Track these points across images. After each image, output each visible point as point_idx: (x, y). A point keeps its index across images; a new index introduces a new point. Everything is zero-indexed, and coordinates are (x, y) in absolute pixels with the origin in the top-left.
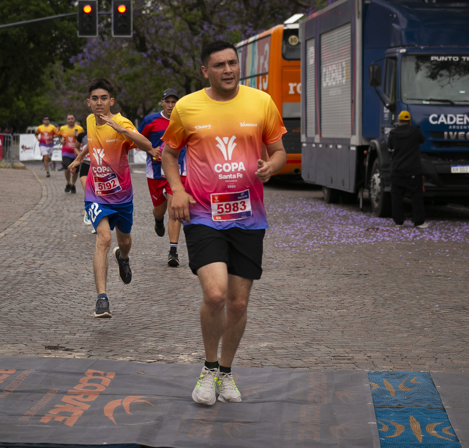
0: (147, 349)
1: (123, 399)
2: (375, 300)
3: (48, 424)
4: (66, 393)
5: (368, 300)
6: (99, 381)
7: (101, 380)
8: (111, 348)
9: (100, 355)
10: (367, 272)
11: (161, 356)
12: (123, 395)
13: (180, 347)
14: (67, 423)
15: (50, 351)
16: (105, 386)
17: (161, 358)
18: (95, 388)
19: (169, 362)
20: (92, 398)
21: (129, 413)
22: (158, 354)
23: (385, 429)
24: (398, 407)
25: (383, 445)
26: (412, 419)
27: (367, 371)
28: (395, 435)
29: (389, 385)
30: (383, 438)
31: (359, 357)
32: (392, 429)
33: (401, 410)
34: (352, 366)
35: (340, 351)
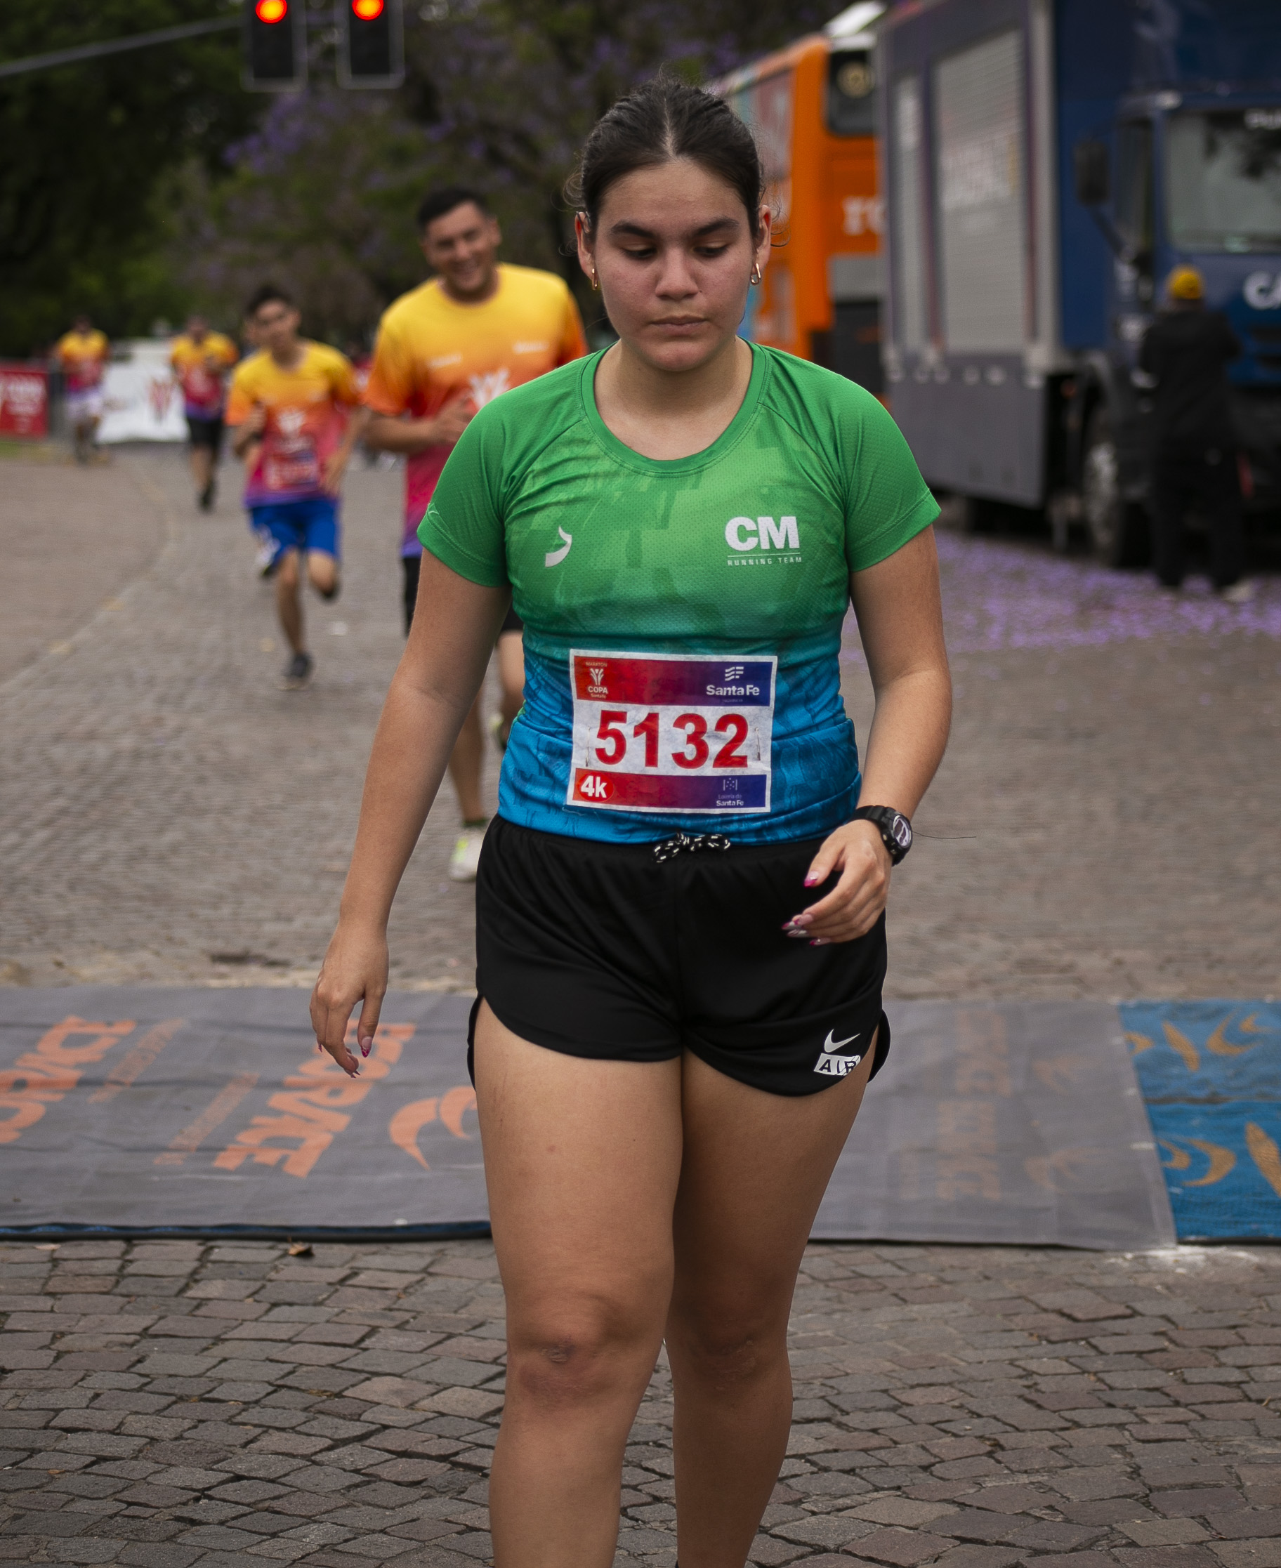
1: (439, 1096)
2: (1121, 803)
3: (238, 1171)
4: (279, 1085)
10: (1092, 726)
12: (437, 1084)
14: (290, 1169)
15: (223, 968)
16: (387, 1062)
20: (354, 1096)
21: (460, 1135)
23: (1180, 1161)
24: (1212, 1100)
25: (1180, 1207)
26: (1254, 1132)
27: (1115, 1000)
28: (1211, 1178)
29: (1180, 1040)
30: (1178, 1186)
31: (1092, 963)
32: (1200, 1162)
33: (1221, 1107)
34: (1073, 988)
35: (1034, 947)
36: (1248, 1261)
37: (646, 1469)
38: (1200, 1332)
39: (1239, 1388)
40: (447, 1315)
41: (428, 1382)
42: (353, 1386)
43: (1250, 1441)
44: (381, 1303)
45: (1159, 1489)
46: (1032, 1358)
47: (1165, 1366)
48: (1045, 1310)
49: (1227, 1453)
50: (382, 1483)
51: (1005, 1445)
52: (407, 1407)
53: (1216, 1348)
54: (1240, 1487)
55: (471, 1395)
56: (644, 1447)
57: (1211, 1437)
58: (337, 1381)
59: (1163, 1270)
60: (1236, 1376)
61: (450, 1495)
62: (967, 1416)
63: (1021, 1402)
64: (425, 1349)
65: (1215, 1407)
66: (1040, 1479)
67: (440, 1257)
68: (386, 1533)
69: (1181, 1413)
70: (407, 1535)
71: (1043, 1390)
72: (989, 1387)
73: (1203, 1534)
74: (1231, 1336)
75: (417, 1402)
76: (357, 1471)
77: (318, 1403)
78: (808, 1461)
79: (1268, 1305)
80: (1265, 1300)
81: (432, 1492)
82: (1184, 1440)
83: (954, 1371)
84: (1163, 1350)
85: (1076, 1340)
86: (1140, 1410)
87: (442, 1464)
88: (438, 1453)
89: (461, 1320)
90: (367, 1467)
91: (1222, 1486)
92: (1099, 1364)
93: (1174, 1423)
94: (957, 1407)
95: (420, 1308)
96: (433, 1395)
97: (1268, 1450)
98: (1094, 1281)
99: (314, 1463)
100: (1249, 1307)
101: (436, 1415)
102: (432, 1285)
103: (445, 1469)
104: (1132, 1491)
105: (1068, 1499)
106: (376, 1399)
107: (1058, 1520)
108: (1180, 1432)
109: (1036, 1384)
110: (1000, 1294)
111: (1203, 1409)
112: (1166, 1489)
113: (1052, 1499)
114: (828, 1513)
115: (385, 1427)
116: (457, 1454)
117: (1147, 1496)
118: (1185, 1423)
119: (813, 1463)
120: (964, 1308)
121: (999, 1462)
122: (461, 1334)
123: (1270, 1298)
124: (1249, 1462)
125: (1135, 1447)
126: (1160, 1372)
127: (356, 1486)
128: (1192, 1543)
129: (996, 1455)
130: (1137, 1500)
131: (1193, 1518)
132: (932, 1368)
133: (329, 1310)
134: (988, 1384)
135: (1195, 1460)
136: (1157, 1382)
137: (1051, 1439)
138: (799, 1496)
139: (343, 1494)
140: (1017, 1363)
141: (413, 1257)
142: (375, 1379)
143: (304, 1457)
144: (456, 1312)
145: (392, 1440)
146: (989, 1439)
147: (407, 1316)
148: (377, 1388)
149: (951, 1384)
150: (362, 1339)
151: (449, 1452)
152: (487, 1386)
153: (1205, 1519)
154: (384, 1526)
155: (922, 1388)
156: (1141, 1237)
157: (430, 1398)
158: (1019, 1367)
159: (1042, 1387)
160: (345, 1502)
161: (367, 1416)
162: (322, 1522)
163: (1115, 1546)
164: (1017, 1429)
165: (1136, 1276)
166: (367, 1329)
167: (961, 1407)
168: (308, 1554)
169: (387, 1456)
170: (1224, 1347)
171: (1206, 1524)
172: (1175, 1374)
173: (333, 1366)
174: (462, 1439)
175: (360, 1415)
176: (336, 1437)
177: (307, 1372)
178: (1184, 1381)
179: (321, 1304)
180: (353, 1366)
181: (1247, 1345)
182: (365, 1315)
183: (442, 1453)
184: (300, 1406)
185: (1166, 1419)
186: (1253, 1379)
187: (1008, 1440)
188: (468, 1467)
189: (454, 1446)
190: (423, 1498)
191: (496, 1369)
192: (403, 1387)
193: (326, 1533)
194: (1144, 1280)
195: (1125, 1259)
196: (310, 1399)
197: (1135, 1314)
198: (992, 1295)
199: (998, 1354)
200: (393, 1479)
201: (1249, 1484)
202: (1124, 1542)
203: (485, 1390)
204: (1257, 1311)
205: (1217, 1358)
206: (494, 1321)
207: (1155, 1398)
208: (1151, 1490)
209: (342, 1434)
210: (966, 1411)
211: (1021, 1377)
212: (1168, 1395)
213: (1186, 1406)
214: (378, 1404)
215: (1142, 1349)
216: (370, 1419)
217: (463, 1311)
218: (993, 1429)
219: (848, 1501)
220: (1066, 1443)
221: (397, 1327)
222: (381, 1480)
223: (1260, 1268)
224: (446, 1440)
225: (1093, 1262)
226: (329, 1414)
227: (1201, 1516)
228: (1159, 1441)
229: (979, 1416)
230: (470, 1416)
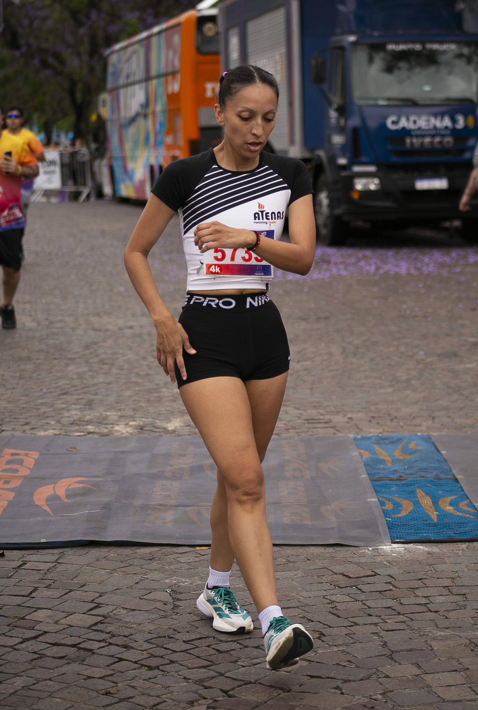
0: (72, 419)
1: (55, 483)
2: (344, 348)
5: (335, 349)
6: (21, 462)
7: (23, 461)
8: (26, 421)
9: (14, 430)
10: (327, 314)
11: (91, 428)
12: (54, 479)
13: (113, 415)
16: (29, 468)
17: (92, 430)
18: (17, 471)
19: (103, 435)
20: (15, 484)
21: (66, 500)
22: (87, 425)
23: (389, 506)
24: (399, 479)
25: (391, 526)
26: (420, 493)
27: (352, 436)
28: (403, 514)
29: (382, 453)
30: (389, 518)
31: (339, 419)
32: (397, 506)
33: (404, 482)
34: (332, 430)
35: (312, 412)
36: (424, 550)
37: (166, 648)
38: (406, 582)
39: (426, 606)
40: (68, 581)
41: (63, 612)
42: (29, 614)
43: (434, 629)
44: (38, 577)
45: (396, 652)
46: (333, 595)
47: (392, 597)
48: (336, 574)
49: (424, 635)
50: (47, 658)
51: (325, 634)
52: (54, 623)
53: (414, 589)
54: (432, 650)
55: (83, 617)
56: (164, 639)
57: (416, 628)
58: (23, 612)
59: (386, 555)
60: (424, 601)
61: (79, 662)
62: (306, 621)
63: (330, 614)
64: (60, 597)
65: (416, 615)
66: (343, 648)
67: (62, 554)
68: (51, 680)
69: (401, 618)
70: (61, 681)
71: (339, 609)
72: (315, 608)
73: (418, 672)
74: (420, 583)
75: (59, 621)
76: (35, 653)
77: (14, 622)
78: (238, 643)
79: (434, 569)
80: (433, 567)
81: (70, 661)
82: (404, 630)
83: (299, 601)
84: (390, 590)
85: (351, 587)
86: (383, 617)
87: (74, 648)
88: (71, 643)
89: (75, 583)
90: (39, 651)
91: (424, 650)
92: (363, 597)
93: (399, 622)
94: (302, 617)
95: (56, 579)
96: (66, 617)
97: (442, 634)
98: (356, 560)
99: (15, 649)
100: (426, 570)
101: (68, 626)
102: (60, 568)
103: (75, 651)
104: (384, 653)
105: (356, 657)
106: (40, 620)
107: (353, 666)
108: (402, 626)
109: (336, 606)
110: (315, 567)
111: (411, 616)
112: (399, 652)
113: (349, 657)
114: (250, 666)
115: (46, 632)
116: (79, 644)
117: (391, 655)
118: (404, 622)
119: (240, 644)
120: (300, 573)
121: (323, 641)
122: (75, 590)
123: (435, 566)
124: (435, 639)
125: (383, 633)
126: (390, 600)
127: (35, 659)
128: (414, 675)
129: (321, 638)
130: (387, 657)
131: (412, 664)
132: (289, 600)
133: (15, 580)
134: (314, 607)
135: (410, 639)
136: (389, 604)
137: (345, 631)
138: (235, 659)
139: (29, 663)
140: (326, 597)
141: (50, 555)
142: (39, 611)
143: (10, 647)
144: (72, 580)
145: (49, 638)
146: (318, 631)
147: (50, 582)
148: (40, 615)
149: (298, 607)
150: (31, 593)
151: (76, 643)
152: (90, 613)
153: (418, 665)
154: (50, 677)
155: (285, 609)
156: (374, 540)
157: (65, 619)
158: (327, 599)
159: (339, 608)
160: (31, 667)
161: (37, 627)
162: (21, 676)
163: (380, 678)
164: (330, 627)
165: (374, 557)
166: (33, 588)
167: (304, 617)
168: (17, 691)
169: (48, 645)
170: (417, 588)
171: (419, 667)
172: (397, 601)
173: (19, 605)
174: (81, 637)
175: (34, 627)
176: (24, 637)
177: (8, 608)
178: (401, 603)
179: (10, 577)
180: (28, 605)
181: (427, 587)
182: (31, 582)
183: (73, 643)
184: (6, 624)
185: (395, 621)
186: (431, 602)
187: (327, 631)
188: (85, 649)
189: (78, 640)
190: (66, 664)
191: (93, 605)
192: (51, 614)
193: (24, 681)
194: (378, 559)
195: (368, 550)
196: (10, 621)
197: (376, 574)
198: (312, 567)
199: (317, 593)
200: (52, 656)
201: (436, 648)
202: (383, 676)
203: (89, 615)
204: (430, 572)
205: (414, 593)
206: (91, 583)
207: (389, 611)
208: (393, 653)
209: (27, 636)
210: (306, 619)
211: (329, 603)
212: (395, 610)
213: (403, 614)
214: (42, 622)
215: (381, 590)
216: (38, 629)
217: (75, 579)
218: (319, 627)
219: (258, 661)
220: (352, 632)
221: (46, 587)
222: (46, 656)
223: (429, 553)
224: (74, 638)
225: (355, 552)
226: (19, 627)
227: (416, 664)
228: (393, 630)
229: (312, 621)
230: (84, 626)
